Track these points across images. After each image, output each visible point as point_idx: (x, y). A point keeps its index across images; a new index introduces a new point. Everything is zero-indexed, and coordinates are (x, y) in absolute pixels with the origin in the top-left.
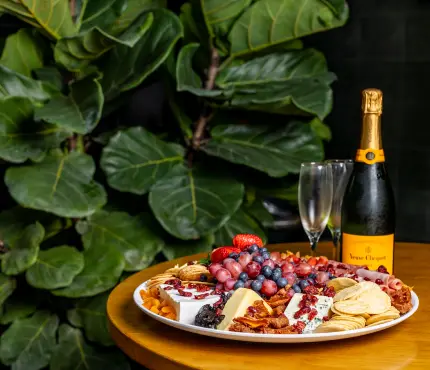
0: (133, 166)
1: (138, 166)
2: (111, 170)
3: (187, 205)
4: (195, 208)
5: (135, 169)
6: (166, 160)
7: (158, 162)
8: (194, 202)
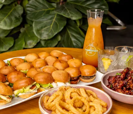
0: (36, 11)
1: (38, 11)
2: (28, 12)
3: (48, 27)
4: (51, 28)
5: (37, 12)
6: (49, 9)
7: (46, 10)
8: (52, 26)
